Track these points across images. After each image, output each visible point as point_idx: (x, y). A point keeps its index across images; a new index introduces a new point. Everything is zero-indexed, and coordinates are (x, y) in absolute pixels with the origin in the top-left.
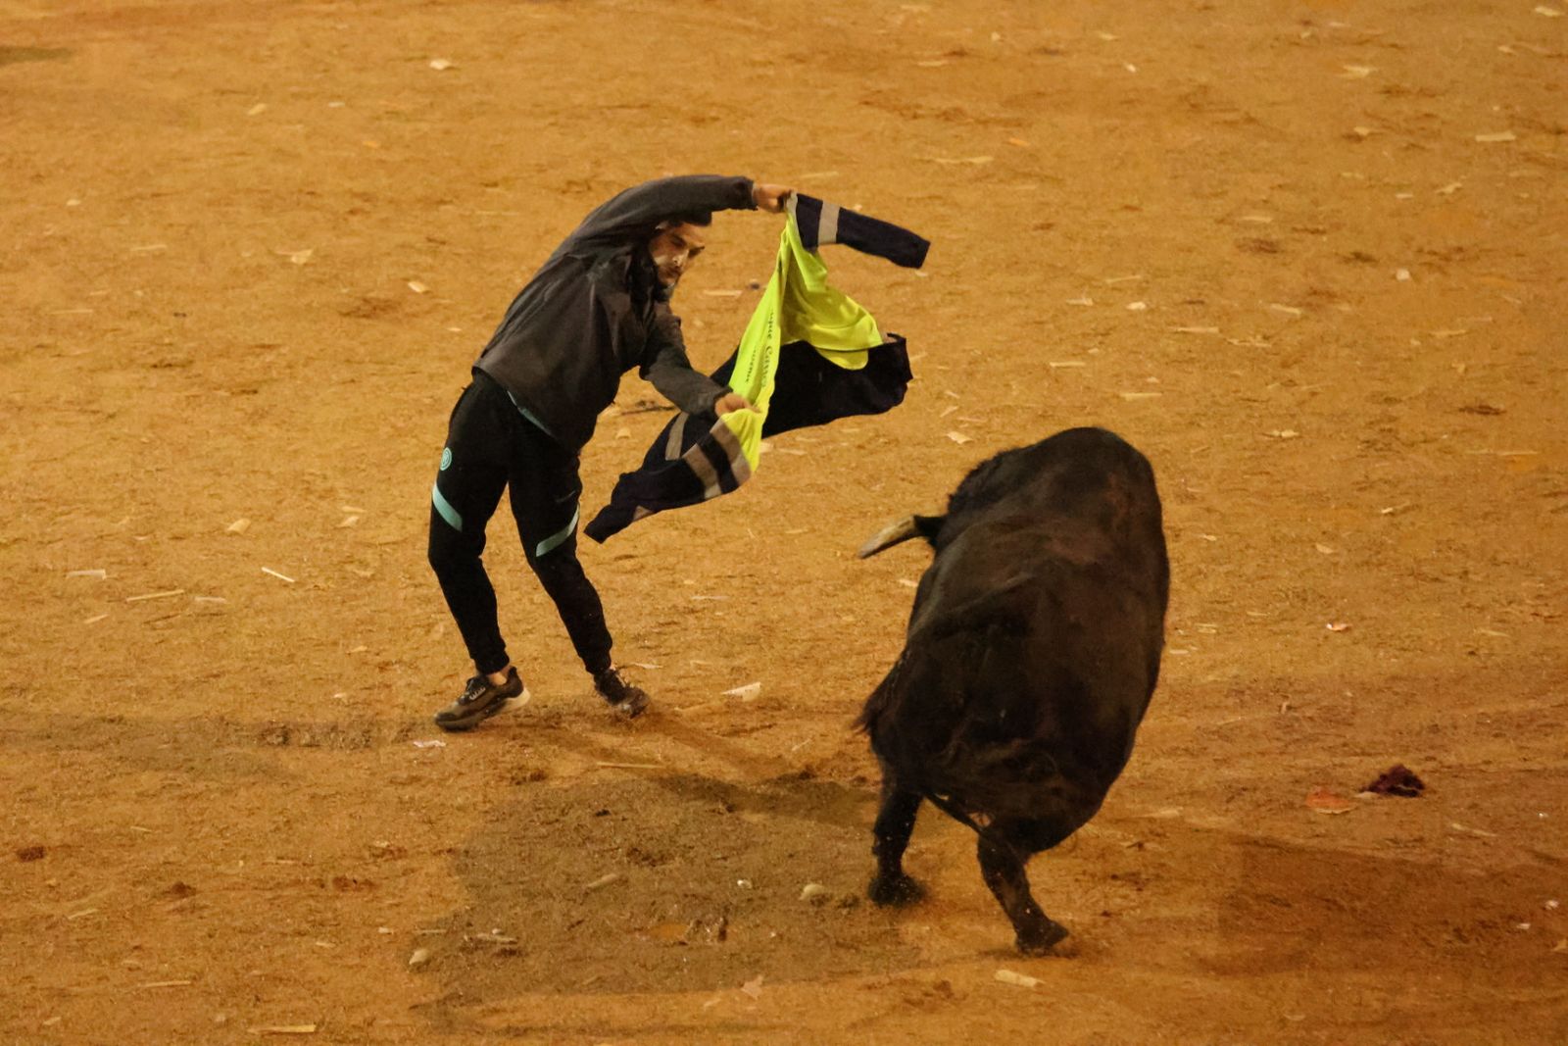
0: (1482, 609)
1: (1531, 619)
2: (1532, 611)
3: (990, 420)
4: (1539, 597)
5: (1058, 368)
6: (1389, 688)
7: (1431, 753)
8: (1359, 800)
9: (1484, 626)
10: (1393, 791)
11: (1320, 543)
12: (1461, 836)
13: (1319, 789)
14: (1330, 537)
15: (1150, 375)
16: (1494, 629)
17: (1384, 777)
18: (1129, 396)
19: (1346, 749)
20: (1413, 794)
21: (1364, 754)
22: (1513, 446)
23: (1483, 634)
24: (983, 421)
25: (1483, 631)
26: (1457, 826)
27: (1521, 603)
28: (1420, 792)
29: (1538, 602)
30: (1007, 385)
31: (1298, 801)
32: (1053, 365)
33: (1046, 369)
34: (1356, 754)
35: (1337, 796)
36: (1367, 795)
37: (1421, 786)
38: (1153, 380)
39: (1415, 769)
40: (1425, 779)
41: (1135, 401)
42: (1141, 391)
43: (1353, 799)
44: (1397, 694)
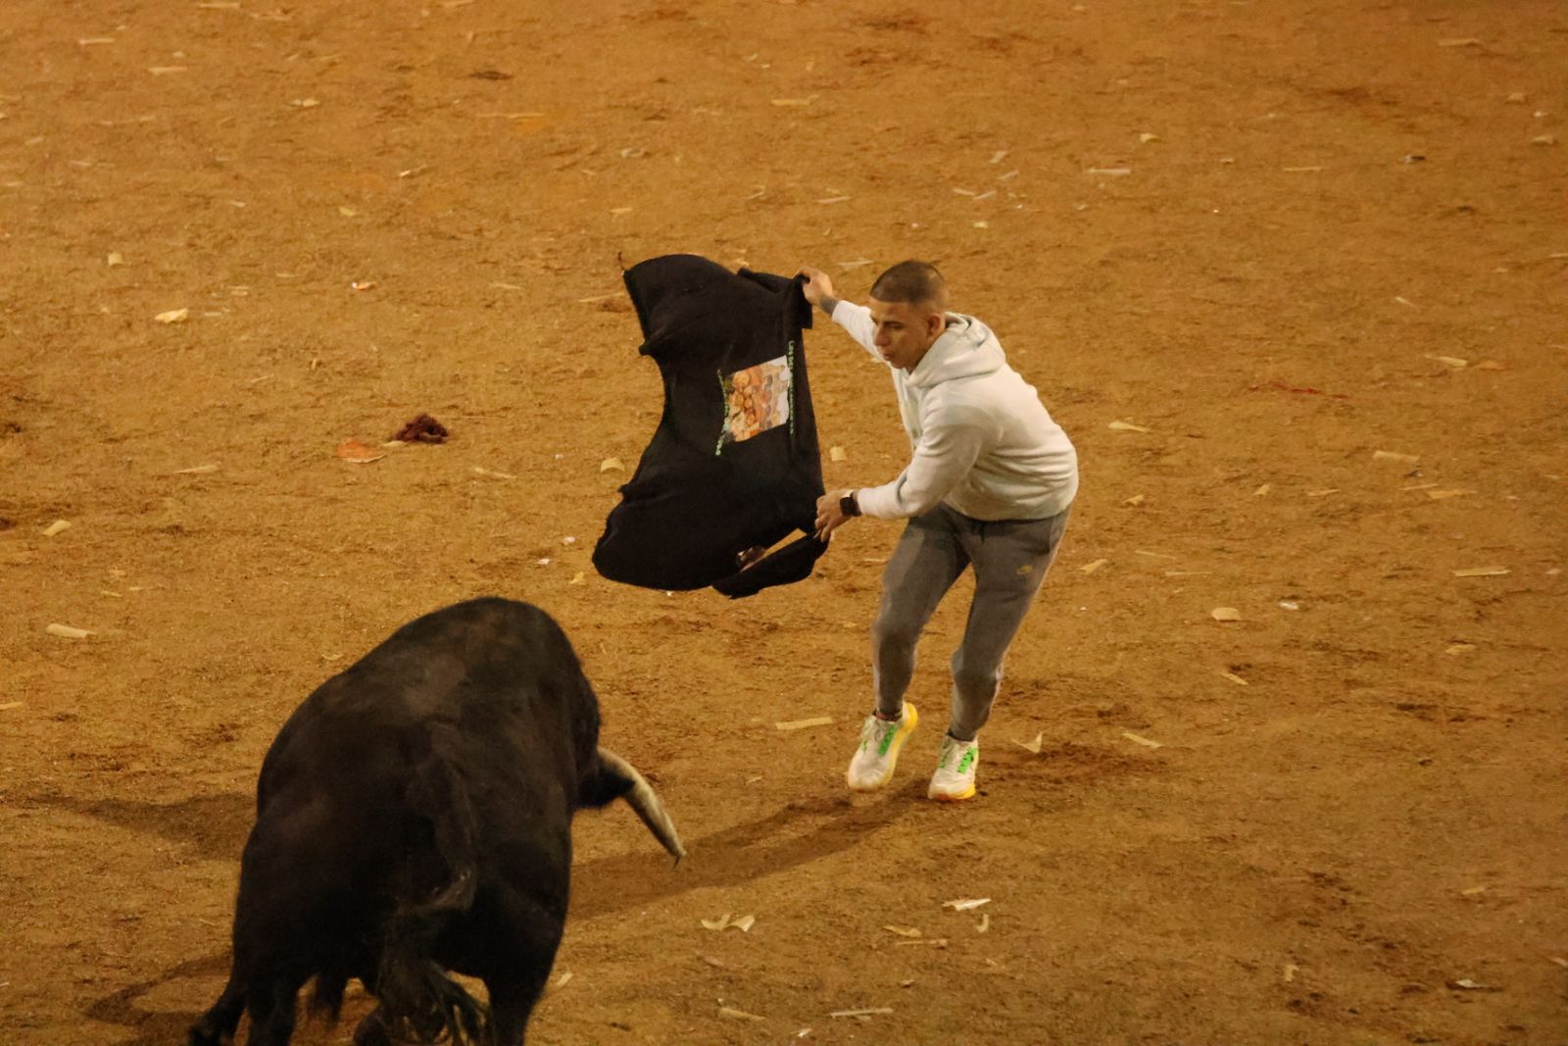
0: (496, 264)
1: (542, 272)
2: (543, 264)
3: (23, 98)
4: (550, 250)
5: (87, 45)
6: (412, 342)
7: (453, 402)
8: (386, 449)
9: (500, 281)
10: (418, 439)
11: (343, 205)
12: (486, 479)
13: (349, 440)
14: (353, 199)
15: (177, 50)
16: (509, 283)
17: (409, 426)
18: (157, 70)
19: (374, 400)
20: (439, 441)
21: (391, 404)
22: (521, 109)
23: (499, 288)
24: (17, 98)
25: (498, 285)
26: (479, 470)
27: (533, 257)
28: (445, 438)
29: (549, 256)
30: (40, 63)
31: (330, 452)
32: (83, 42)
33: (76, 45)
34: (383, 405)
35: (366, 446)
36: (394, 444)
37: (444, 434)
38: (179, 54)
39: (440, 418)
40: (449, 427)
41: (163, 75)
42: (168, 66)
43: (382, 448)
44: (419, 347)
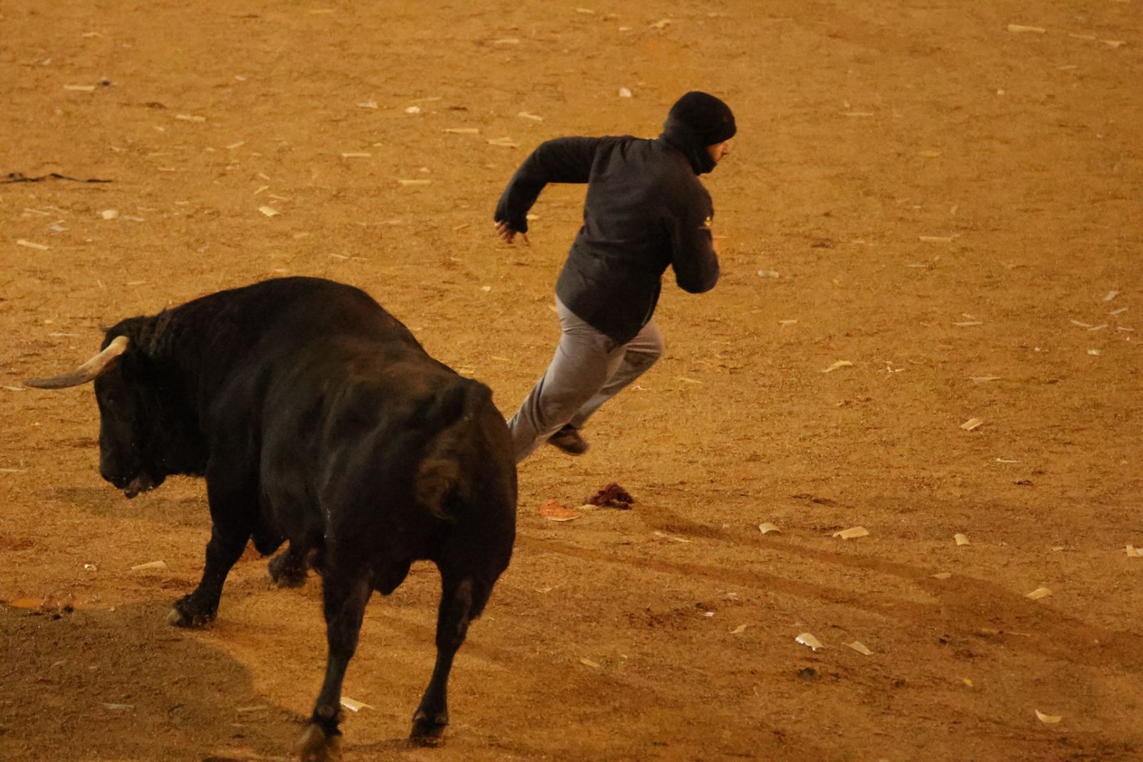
0: (681, 361)
1: (719, 370)
2: (721, 363)
3: (294, 198)
4: (725, 352)
5: (348, 158)
6: (606, 422)
8: (582, 511)
9: (683, 375)
10: (608, 504)
12: (661, 542)
13: (550, 501)
15: (422, 166)
16: (689, 377)
17: (601, 493)
18: (405, 182)
19: (572, 469)
20: (625, 507)
21: (587, 473)
23: (682, 381)
24: (285, 199)
25: (683, 379)
26: (657, 533)
27: (711, 357)
28: (630, 505)
29: (726, 357)
30: (309, 171)
31: (533, 511)
32: (345, 155)
33: (340, 158)
34: (580, 474)
35: (565, 507)
36: (588, 507)
37: (631, 501)
38: (424, 170)
39: (626, 487)
40: (634, 495)
41: (409, 186)
42: (415, 179)
43: (578, 510)
44: (612, 427)
